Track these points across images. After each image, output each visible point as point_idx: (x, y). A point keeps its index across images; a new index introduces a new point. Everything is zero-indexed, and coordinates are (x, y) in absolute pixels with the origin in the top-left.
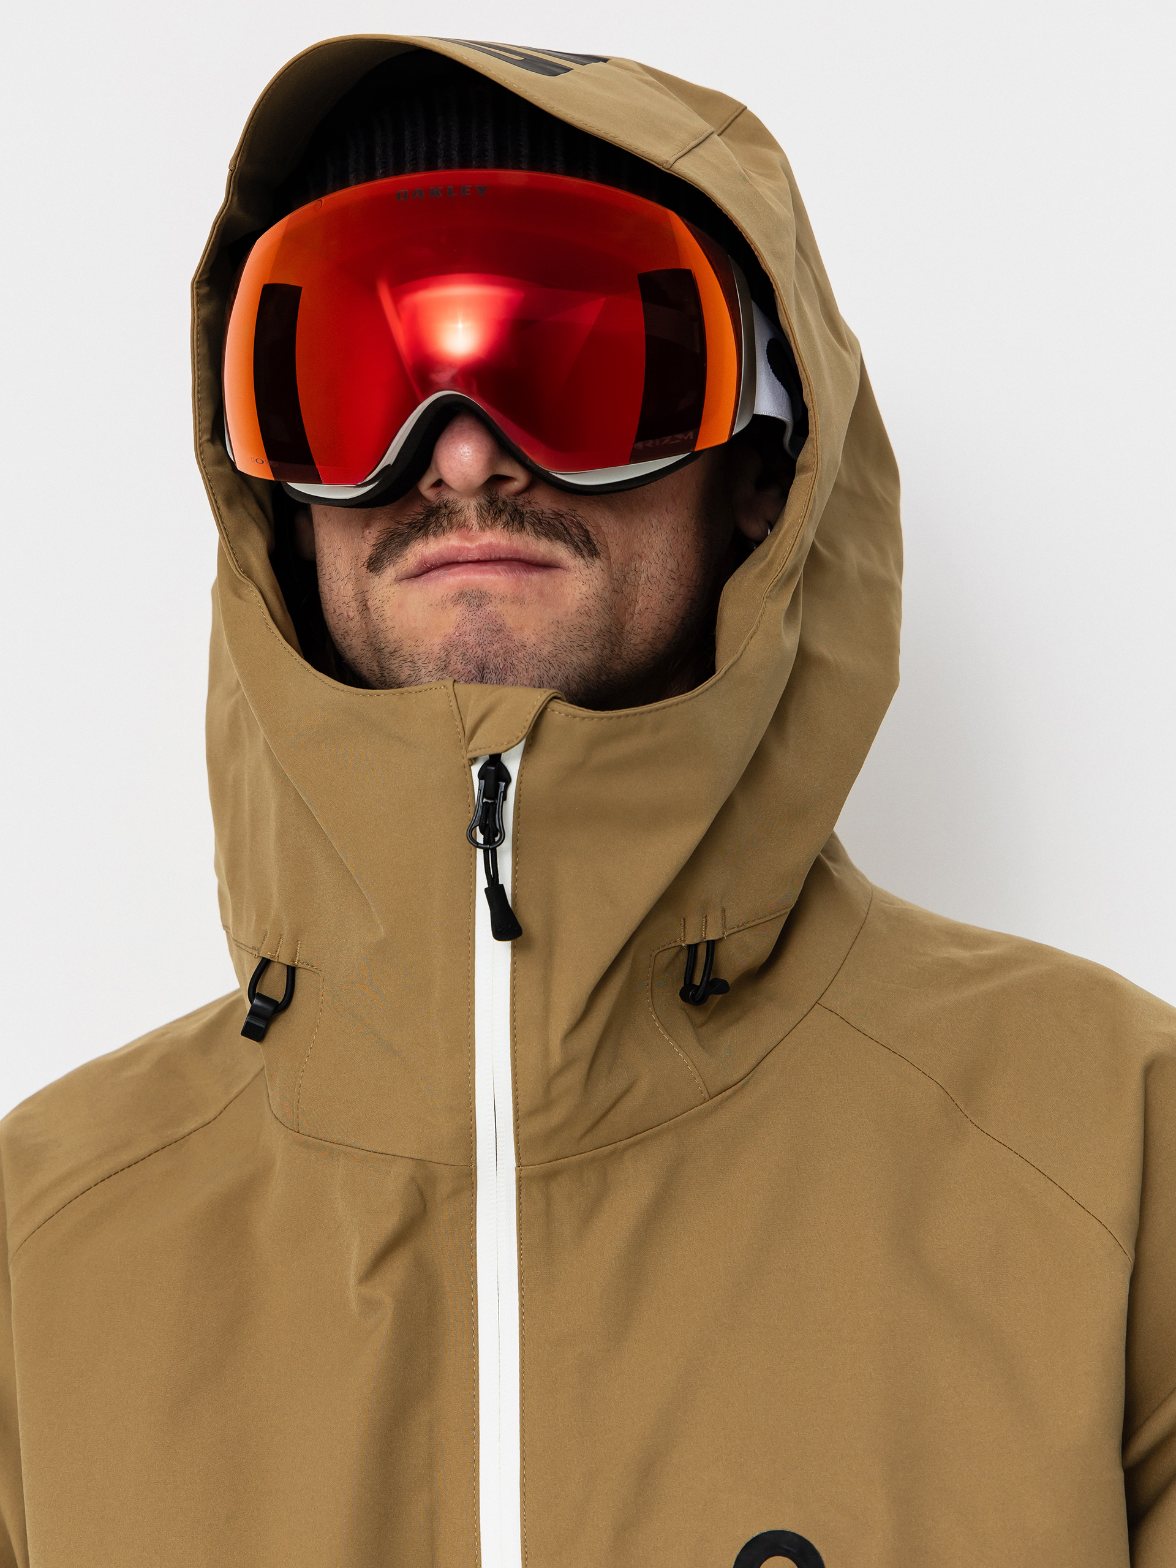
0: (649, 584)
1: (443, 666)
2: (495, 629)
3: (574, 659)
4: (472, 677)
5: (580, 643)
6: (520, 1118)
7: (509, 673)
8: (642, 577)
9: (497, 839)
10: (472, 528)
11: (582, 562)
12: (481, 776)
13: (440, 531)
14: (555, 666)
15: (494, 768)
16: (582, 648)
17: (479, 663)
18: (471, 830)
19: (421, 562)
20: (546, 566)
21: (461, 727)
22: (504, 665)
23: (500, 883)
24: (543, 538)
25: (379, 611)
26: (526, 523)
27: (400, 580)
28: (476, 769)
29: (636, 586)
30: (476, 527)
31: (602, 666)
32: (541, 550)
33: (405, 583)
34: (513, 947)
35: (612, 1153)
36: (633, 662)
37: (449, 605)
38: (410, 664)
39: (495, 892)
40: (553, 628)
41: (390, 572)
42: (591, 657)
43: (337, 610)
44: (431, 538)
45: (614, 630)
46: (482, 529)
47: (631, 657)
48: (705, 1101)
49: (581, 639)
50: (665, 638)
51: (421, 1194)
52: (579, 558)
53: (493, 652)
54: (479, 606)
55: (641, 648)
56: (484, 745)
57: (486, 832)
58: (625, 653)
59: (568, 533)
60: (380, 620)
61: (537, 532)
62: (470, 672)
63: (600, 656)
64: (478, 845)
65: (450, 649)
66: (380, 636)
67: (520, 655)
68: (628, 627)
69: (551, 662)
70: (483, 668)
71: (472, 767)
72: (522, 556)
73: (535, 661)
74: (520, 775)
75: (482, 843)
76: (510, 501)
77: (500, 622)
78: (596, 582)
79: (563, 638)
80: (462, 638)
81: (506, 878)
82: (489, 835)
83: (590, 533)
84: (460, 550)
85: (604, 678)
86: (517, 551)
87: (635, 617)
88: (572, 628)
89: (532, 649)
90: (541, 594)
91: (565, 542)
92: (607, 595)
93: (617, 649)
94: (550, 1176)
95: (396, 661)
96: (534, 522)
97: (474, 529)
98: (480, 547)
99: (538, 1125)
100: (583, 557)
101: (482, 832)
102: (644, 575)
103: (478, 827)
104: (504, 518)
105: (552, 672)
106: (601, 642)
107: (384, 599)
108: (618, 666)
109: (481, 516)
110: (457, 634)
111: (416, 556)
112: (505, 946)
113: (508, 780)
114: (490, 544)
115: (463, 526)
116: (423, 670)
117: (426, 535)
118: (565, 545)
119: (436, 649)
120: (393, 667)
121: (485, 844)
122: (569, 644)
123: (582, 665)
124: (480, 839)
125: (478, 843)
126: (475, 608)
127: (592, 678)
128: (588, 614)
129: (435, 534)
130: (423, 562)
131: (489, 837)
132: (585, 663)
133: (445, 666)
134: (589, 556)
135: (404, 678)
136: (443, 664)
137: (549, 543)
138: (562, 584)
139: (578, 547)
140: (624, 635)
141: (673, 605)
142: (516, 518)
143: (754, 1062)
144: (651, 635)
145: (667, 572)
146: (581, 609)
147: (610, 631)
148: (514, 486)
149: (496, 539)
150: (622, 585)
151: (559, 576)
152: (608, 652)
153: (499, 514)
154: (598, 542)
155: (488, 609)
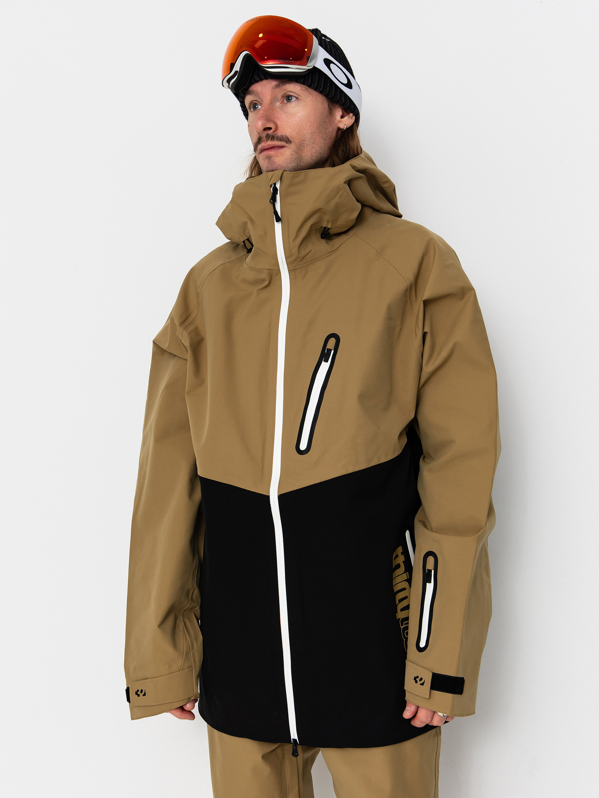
0: (307, 146)
2: (274, 163)
3: (291, 165)
6: (287, 258)
12: (272, 189)
15: (275, 188)
16: (292, 163)
18: (270, 200)
20: (282, 147)
21: (268, 179)
23: (276, 210)
26: (275, 139)
27: (259, 153)
29: (303, 147)
31: (298, 165)
32: (280, 144)
34: (281, 224)
35: (307, 265)
39: (275, 212)
40: (286, 160)
41: (257, 152)
46: (267, 141)
47: (306, 162)
48: (327, 254)
49: (292, 161)
51: (270, 276)
52: (288, 144)
53: (274, 167)
54: (270, 159)
55: (308, 159)
56: (272, 182)
58: (304, 161)
59: (285, 139)
61: (278, 140)
68: (303, 155)
69: (286, 167)
71: (271, 187)
74: (280, 188)
76: (272, 134)
77: (274, 161)
78: (293, 148)
79: (288, 161)
83: (289, 139)
84: (264, 146)
86: (275, 145)
87: (305, 153)
88: (289, 159)
89: (282, 165)
90: (282, 153)
92: (297, 151)
93: (301, 161)
94: (295, 270)
96: (277, 138)
98: (267, 145)
99: (290, 260)
102: (305, 144)
104: (271, 138)
108: (302, 164)
109: (266, 138)
110: (267, 165)
113: (278, 190)
115: (264, 141)
117: (260, 143)
118: (285, 142)
128: (292, 155)
132: (293, 165)
134: (290, 143)
137: (281, 142)
139: (287, 142)
140: (303, 157)
141: (315, 149)
142: (273, 138)
143: (338, 246)
144: (310, 156)
145: (311, 143)
146: (291, 155)
147: (298, 157)
148: (272, 131)
149: (270, 143)
150: (300, 148)
151: (285, 149)
152: (299, 162)
153: (269, 137)
154: (292, 140)
155: (272, 159)
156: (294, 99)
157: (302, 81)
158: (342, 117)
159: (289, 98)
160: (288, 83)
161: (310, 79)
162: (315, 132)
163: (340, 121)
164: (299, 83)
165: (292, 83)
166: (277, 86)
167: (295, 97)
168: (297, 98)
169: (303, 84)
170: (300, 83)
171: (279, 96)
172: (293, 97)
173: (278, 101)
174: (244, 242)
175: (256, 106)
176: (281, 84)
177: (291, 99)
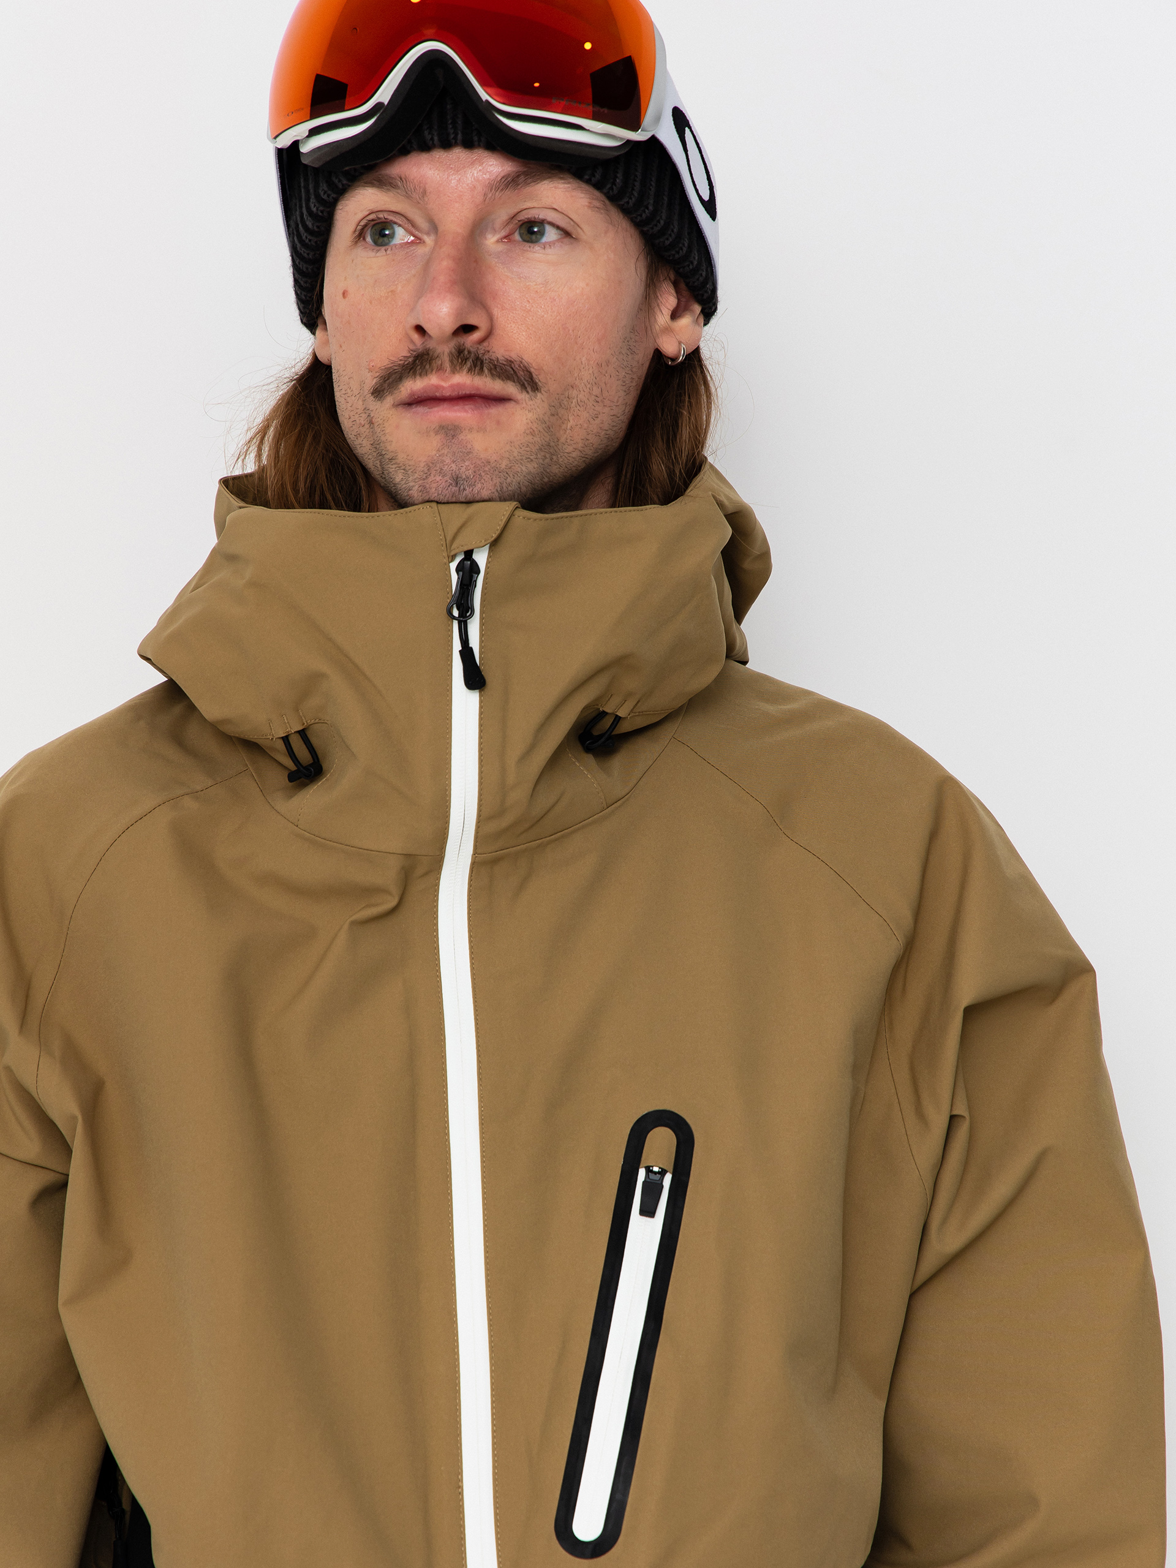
0: (578, 407)
1: (424, 477)
2: (466, 452)
3: (524, 468)
4: (449, 484)
5: (527, 456)
6: (481, 821)
7: (477, 481)
8: (574, 402)
9: (468, 614)
10: (446, 370)
11: (527, 396)
12: (458, 570)
13: (424, 373)
14: (511, 475)
15: (469, 562)
16: (529, 460)
17: (454, 474)
18: (451, 606)
19: (410, 394)
20: (501, 400)
21: (443, 535)
22: (474, 476)
23: (470, 646)
24: (497, 378)
25: (381, 426)
26: (485, 368)
27: (396, 405)
28: (453, 566)
29: (568, 409)
30: (448, 369)
31: (544, 472)
32: (496, 387)
33: (400, 408)
34: (480, 696)
36: (568, 466)
37: (432, 434)
38: (403, 471)
39: (467, 653)
40: (508, 447)
41: (389, 400)
42: (536, 466)
43: (352, 417)
44: (418, 377)
45: (552, 444)
46: (453, 373)
47: (566, 462)
48: (605, 808)
49: (528, 453)
50: (592, 446)
51: (406, 878)
52: (525, 393)
53: (465, 467)
54: (453, 436)
55: (574, 455)
56: (460, 544)
57: (461, 609)
58: (562, 460)
59: (517, 375)
60: (382, 433)
61: (492, 375)
62: (447, 481)
63: (542, 464)
64: (454, 618)
65: (431, 465)
66: (381, 445)
67: (486, 469)
68: (563, 440)
69: (509, 473)
70: (457, 478)
71: (451, 564)
72: (482, 392)
73: (497, 472)
74: (487, 567)
75: (457, 616)
76: (474, 350)
77: (469, 446)
78: (538, 410)
79: (515, 454)
80: (440, 458)
81: (474, 642)
82: (463, 611)
83: (533, 374)
84: (437, 387)
85: (546, 480)
86: (478, 389)
87: (568, 432)
88: (521, 446)
89: (494, 464)
90: (498, 423)
91: (514, 382)
92: (546, 419)
93: (554, 457)
95: (393, 466)
96: (491, 368)
97: (447, 371)
98: (452, 386)
100: (528, 392)
101: (458, 609)
102: (574, 401)
103: (455, 605)
104: (469, 364)
105: (509, 480)
106: (543, 454)
107: (384, 418)
108: (555, 469)
109: (451, 361)
110: (437, 455)
111: (407, 390)
112: (474, 697)
113: (478, 572)
114: (458, 384)
115: (440, 369)
116: (411, 478)
117: (414, 374)
118: (514, 384)
119: (422, 464)
120: (391, 470)
121: (459, 616)
122: (520, 457)
123: (530, 473)
124: (456, 613)
125: (454, 617)
126: (451, 437)
127: (537, 482)
128: (532, 434)
129: (420, 375)
130: (412, 394)
131: (462, 613)
132: (532, 471)
133: (426, 477)
134: (532, 390)
135: (398, 480)
136: (425, 475)
137: (502, 382)
138: (513, 413)
139: (523, 387)
140: (560, 447)
141: (598, 421)
142: (477, 363)
143: (635, 782)
144: (580, 445)
145: (593, 398)
146: (528, 432)
147: (549, 445)
148: (476, 336)
149: (463, 380)
150: (558, 409)
151: (510, 406)
152: (548, 460)
153: (466, 359)
154: (540, 378)
155: (461, 437)
156: (551, 234)
157: (598, 176)
158: (675, 315)
159: (533, 227)
160: (549, 178)
161: (620, 175)
162: (608, 363)
163: (667, 330)
164: (583, 181)
165: (561, 178)
166: (510, 182)
167: (558, 227)
168: (566, 234)
169: (598, 186)
170: (588, 182)
171: (502, 215)
172: (548, 228)
173: (495, 231)
174: (286, 739)
175: (384, 229)
176: (522, 178)
177: (541, 233)
